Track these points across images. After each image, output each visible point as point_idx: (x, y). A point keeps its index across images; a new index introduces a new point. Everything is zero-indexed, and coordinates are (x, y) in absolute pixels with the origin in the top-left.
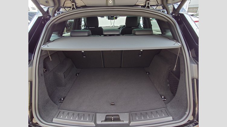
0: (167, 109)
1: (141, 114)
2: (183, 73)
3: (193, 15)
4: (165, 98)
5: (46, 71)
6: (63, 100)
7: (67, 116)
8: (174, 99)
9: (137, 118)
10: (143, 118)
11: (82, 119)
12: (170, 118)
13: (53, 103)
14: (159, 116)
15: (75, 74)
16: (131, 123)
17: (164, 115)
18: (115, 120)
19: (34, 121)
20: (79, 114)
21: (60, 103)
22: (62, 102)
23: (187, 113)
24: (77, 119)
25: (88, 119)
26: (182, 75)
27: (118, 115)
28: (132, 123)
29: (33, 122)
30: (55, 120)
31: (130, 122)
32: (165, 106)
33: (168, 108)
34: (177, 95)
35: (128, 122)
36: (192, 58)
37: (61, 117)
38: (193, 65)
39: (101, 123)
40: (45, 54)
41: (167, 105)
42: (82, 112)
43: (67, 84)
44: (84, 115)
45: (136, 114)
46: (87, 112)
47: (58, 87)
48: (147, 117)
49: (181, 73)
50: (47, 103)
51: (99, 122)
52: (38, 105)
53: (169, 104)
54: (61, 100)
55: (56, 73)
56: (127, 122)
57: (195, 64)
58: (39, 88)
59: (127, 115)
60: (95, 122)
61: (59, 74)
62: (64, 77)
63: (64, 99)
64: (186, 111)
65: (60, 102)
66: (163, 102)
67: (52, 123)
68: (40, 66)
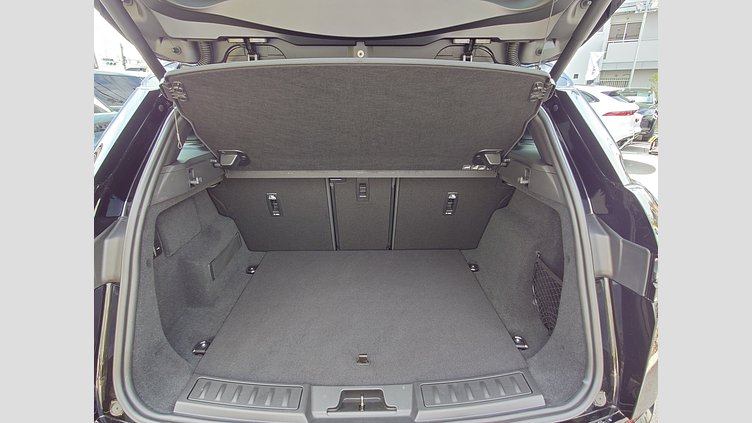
0: (529, 372)
1: (450, 387)
2: (572, 259)
3: (614, 92)
4: (523, 342)
5: (159, 252)
6: (206, 348)
7: (219, 395)
8: (551, 342)
9: (438, 401)
10: (455, 399)
11: (268, 403)
12: (539, 400)
13: (175, 354)
14: (503, 393)
15: (244, 269)
16: (420, 413)
17: (518, 391)
18: (368, 407)
19: (115, 411)
20: (256, 389)
21: (198, 357)
22: (203, 354)
23: (588, 382)
24: (251, 402)
25: (285, 404)
26: (568, 268)
27: (379, 393)
28: (422, 415)
29: (109, 414)
30: (181, 406)
31: (415, 412)
32: (523, 365)
33: (531, 370)
34: (557, 329)
35: (410, 411)
36: (594, 216)
37: (202, 396)
38: (599, 236)
39: (326, 416)
40: (162, 199)
41: (530, 361)
42: (268, 382)
43: (218, 297)
44: (273, 390)
45: (435, 388)
46: (283, 383)
47: (189, 309)
48: (467, 396)
49: (566, 260)
50: (156, 354)
51: (319, 413)
52: (132, 356)
53: (535, 358)
54: (198, 346)
55: (189, 261)
56: (407, 412)
57: (603, 234)
58: (137, 302)
59: (406, 391)
60: (308, 413)
61: (197, 264)
62: (213, 275)
63: (208, 344)
64: (585, 377)
65: (197, 354)
66: (518, 354)
67: (173, 414)
68: (145, 235)
